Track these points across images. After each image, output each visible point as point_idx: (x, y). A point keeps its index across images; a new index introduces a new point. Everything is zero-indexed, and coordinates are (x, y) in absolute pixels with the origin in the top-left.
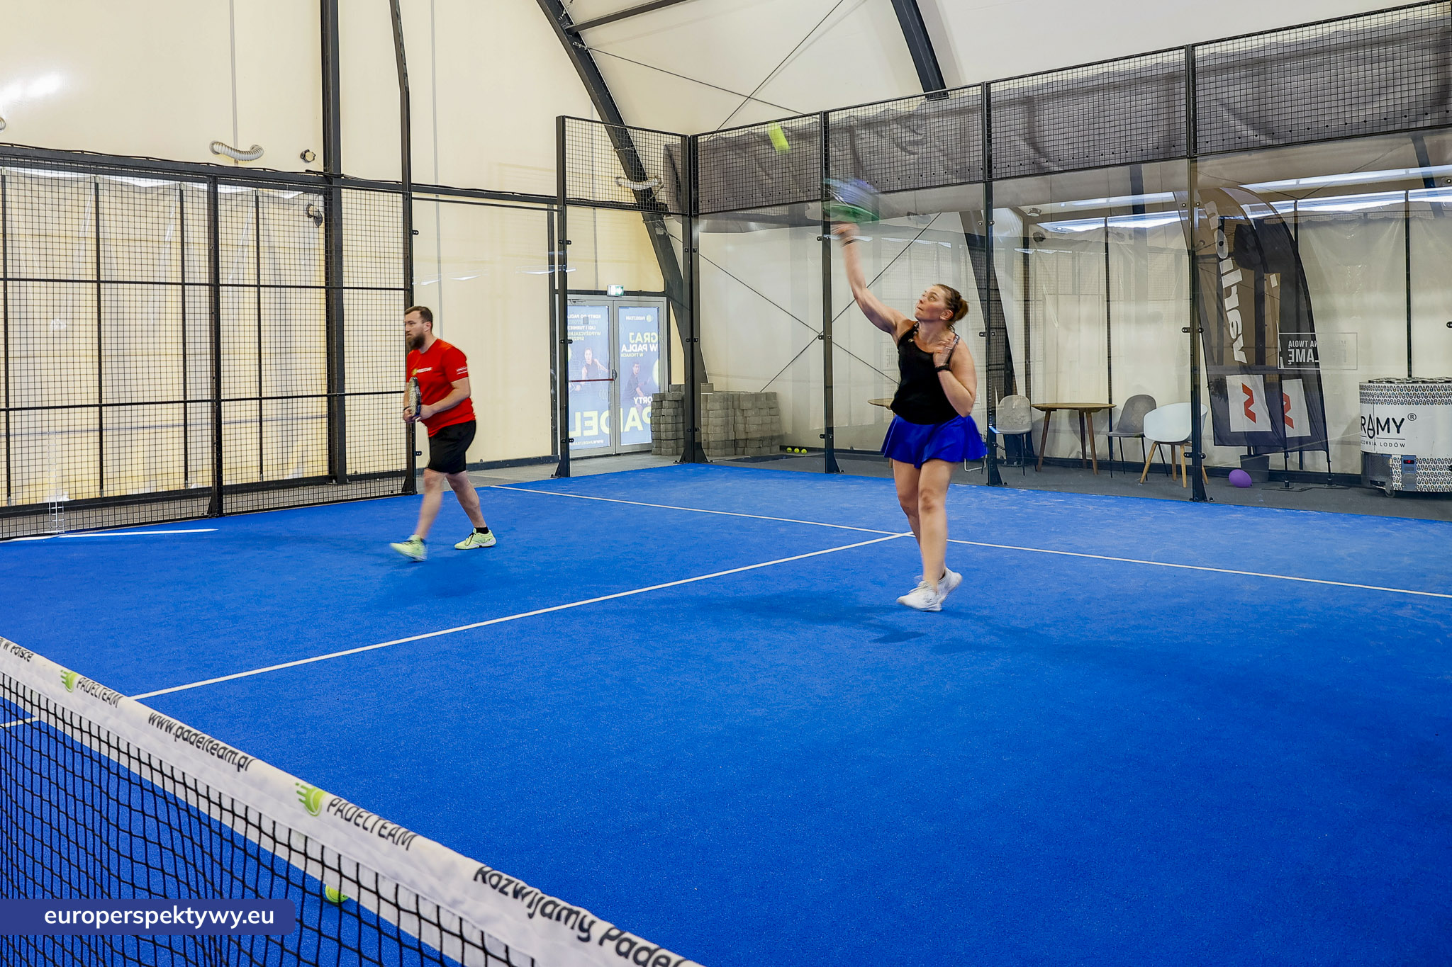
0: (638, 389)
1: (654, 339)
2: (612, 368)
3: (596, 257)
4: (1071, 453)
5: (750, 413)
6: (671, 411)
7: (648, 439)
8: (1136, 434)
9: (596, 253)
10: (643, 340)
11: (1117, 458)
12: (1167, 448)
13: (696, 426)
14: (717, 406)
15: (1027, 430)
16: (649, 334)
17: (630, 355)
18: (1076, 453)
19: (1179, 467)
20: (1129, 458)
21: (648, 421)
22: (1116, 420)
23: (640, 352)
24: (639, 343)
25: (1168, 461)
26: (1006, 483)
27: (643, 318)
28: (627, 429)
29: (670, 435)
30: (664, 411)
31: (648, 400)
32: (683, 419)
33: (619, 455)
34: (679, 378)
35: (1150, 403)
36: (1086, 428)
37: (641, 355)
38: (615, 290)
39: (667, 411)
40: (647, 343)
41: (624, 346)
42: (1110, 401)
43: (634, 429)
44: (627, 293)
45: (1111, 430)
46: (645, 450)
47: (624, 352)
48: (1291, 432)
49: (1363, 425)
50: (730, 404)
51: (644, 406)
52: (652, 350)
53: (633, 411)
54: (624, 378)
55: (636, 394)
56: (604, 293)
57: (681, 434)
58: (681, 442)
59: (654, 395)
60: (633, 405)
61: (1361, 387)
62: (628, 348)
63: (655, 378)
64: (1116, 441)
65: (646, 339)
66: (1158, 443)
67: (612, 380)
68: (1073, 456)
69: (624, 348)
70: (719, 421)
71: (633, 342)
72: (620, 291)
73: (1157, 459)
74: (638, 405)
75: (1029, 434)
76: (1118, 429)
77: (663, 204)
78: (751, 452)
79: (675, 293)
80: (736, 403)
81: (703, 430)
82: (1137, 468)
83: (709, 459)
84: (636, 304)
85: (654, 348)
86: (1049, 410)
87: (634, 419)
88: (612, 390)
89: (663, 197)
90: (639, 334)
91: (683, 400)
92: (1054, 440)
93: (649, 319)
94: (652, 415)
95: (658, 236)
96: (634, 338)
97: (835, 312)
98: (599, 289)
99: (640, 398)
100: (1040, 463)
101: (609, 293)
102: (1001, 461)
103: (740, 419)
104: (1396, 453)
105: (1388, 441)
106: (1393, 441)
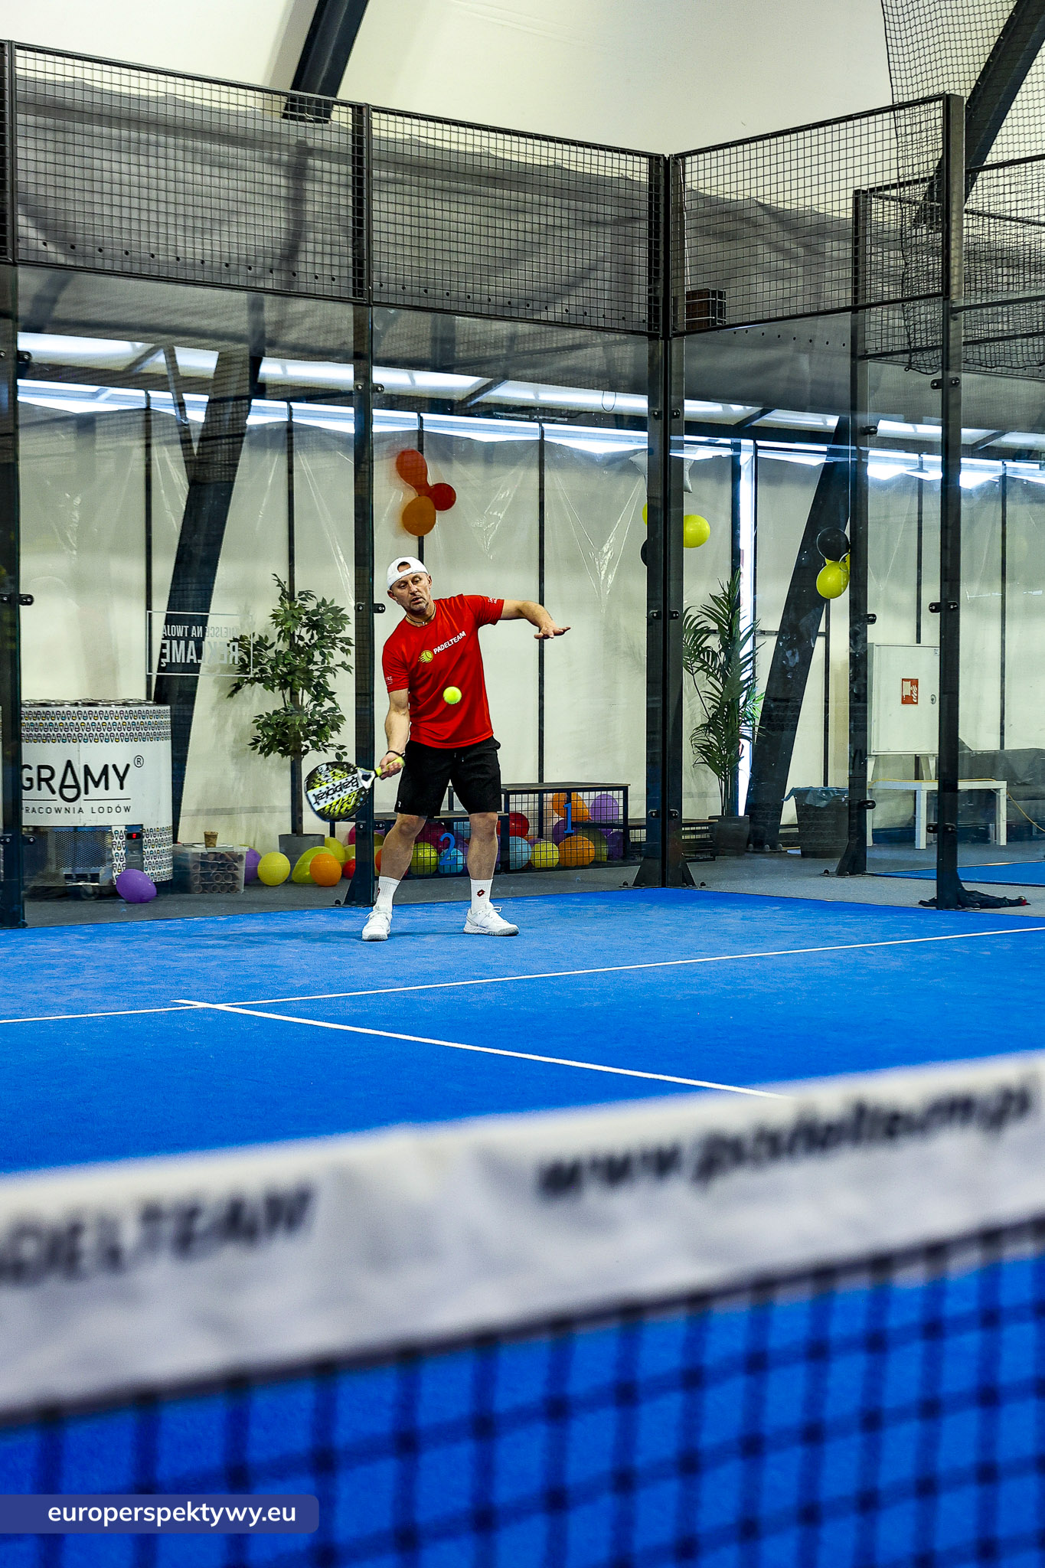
49: (47, 780)
104: (119, 822)
105: (105, 804)
106: (113, 804)
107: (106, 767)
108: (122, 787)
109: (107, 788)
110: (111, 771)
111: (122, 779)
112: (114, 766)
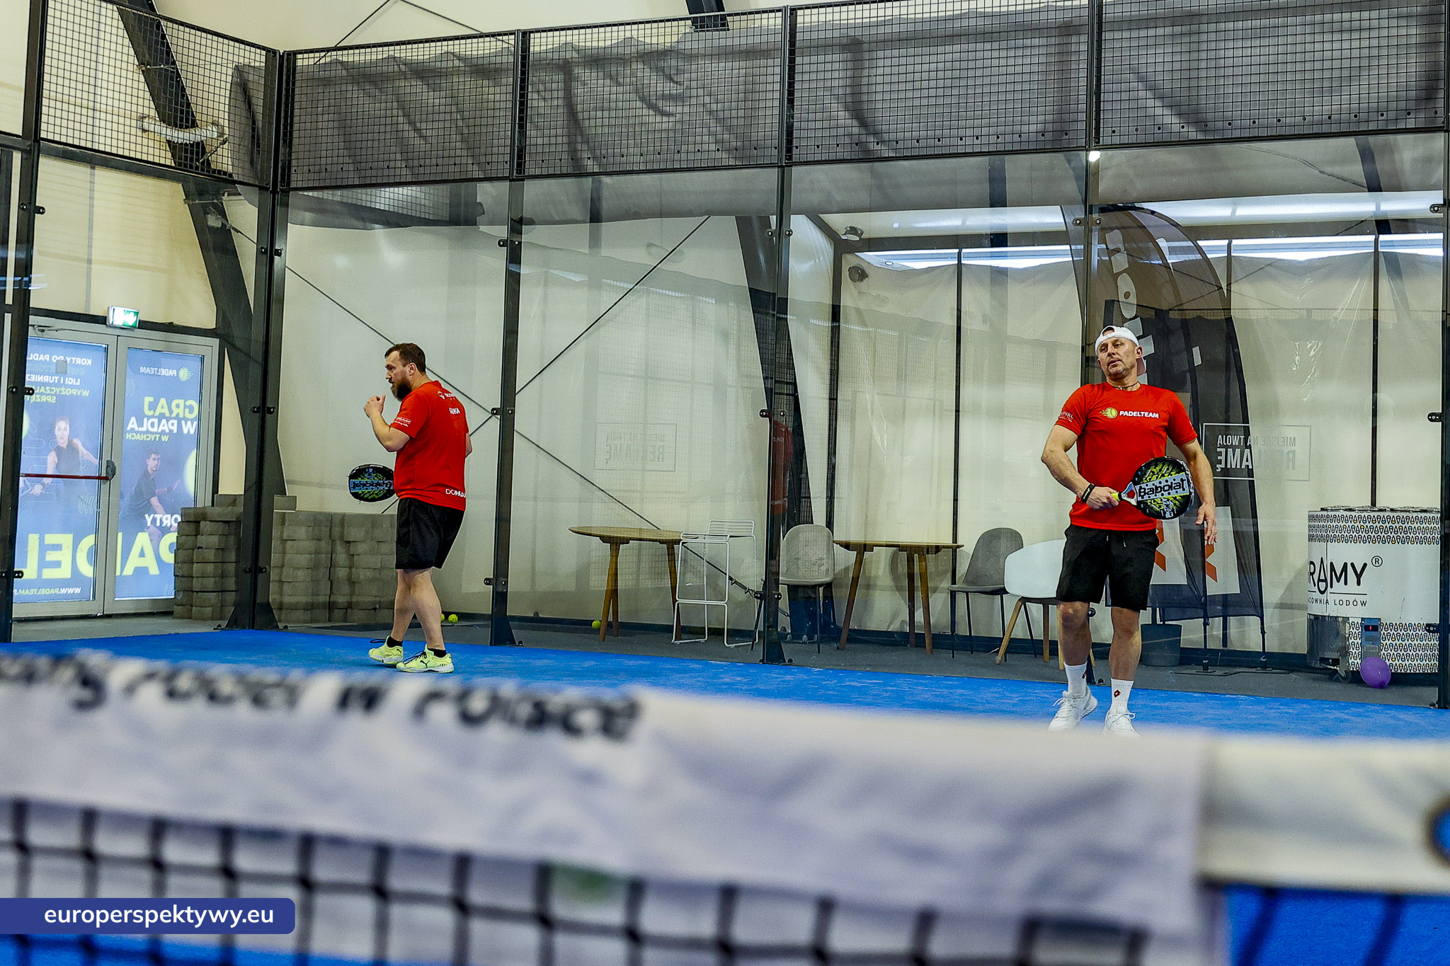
0: (154, 501)
1: (191, 412)
2: (106, 458)
3: (90, 254)
4: (891, 623)
5: (361, 548)
6: (214, 540)
7: (167, 591)
8: (990, 588)
9: (90, 247)
10: (171, 412)
11: (962, 630)
12: (1036, 610)
13: (261, 564)
14: (302, 532)
15: (827, 579)
16: (181, 402)
17: (143, 437)
18: (898, 623)
19: (1054, 644)
20: (980, 631)
21: (169, 558)
22: (962, 568)
23: (163, 432)
24: (161, 417)
25: (1038, 634)
26: (790, 661)
27: (174, 372)
28: (129, 571)
29: (210, 583)
30: (202, 540)
31: (172, 521)
32: (237, 555)
33: (109, 616)
34: (233, 482)
35: (1015, 540)
36: (918, 583)
37: (165, 438)
38: (122, 317)
39: (210, 539)
40: (177, 417)
41: (133, 419)
42: (955, 540)
43: (141, 572)
44: (143, 325)
45: (954, 582)
46: (163, 611)
47: (132, 430)
48: (1213, 588)
49: (1312, 574)
50: (325, 530)
51: (164, 530)
52: (185, 431)
53: (142, 539)
54: (126, 478)
55: (150, 509)
56: (102, 320)
57: (231, 583)
58: (231, 597)
59: (185, 513)
60: (142, 527)
61: (1312, 518)
62: (140, 424)
63: (190, 480)
64: (961, 599)
65: (175, 411)
66: (1024, 600)
67: (106, 478)
68: (894, 627)
69: (132, 424)
70: (303, 560)
71: (151, 413)
72: (131, 320)
73: (1020, 632)
74: (153, 528)
75: (828, 586)
76: (966, 581)
77: (225, 173)
78: (358, 616)
79: (237, 332)
80: (336, 530)
81: (274, 576)
82: (990, 644)
83: (281, 626)
84: (159, 346)
85: (190, 428)
86: (862, 549)
87: (142, 554)
88: (104, 498)
89: (224, 160)
90: (163, 401)
91: (238, 522)
92: (867, 603)
93: (184, 374)
94: (179, 548)
95: (212, 229)
96: (153, 406)
97: (521, 378)
98: (92, 312)
99: (158, 517)
100: (844, 636)
101: (110, 321)
102: (783, 636)
103: (341, 557)
104: (1356, 614)
105: (1345, 598)
106: (1351, 598)
107: (1346, 564)
108: (1359, 584)
109: (1346, 584)
110: (1349, 568)
111: (1359, 576)
112: (1352, 564)
